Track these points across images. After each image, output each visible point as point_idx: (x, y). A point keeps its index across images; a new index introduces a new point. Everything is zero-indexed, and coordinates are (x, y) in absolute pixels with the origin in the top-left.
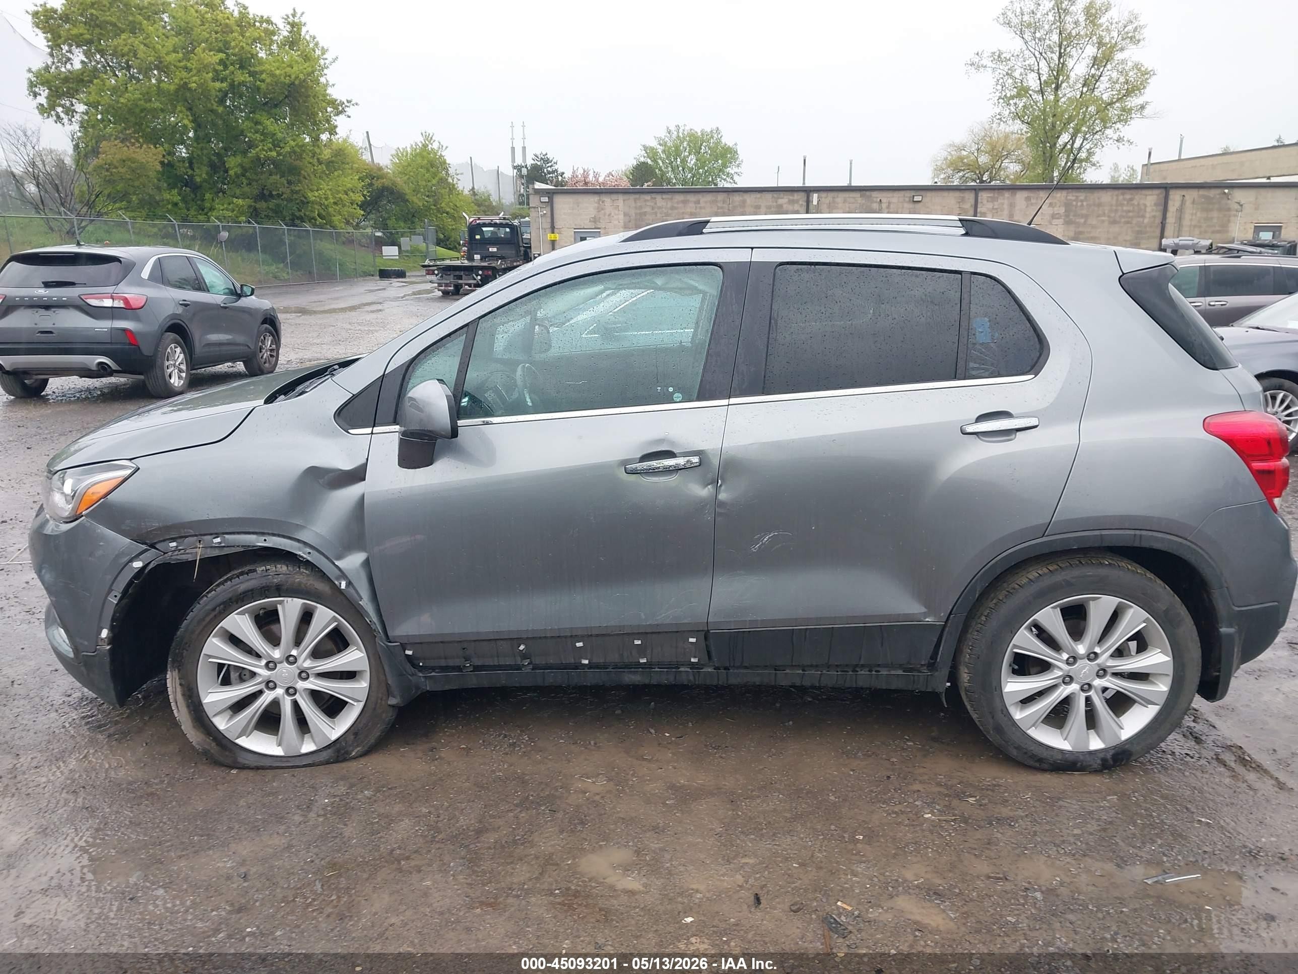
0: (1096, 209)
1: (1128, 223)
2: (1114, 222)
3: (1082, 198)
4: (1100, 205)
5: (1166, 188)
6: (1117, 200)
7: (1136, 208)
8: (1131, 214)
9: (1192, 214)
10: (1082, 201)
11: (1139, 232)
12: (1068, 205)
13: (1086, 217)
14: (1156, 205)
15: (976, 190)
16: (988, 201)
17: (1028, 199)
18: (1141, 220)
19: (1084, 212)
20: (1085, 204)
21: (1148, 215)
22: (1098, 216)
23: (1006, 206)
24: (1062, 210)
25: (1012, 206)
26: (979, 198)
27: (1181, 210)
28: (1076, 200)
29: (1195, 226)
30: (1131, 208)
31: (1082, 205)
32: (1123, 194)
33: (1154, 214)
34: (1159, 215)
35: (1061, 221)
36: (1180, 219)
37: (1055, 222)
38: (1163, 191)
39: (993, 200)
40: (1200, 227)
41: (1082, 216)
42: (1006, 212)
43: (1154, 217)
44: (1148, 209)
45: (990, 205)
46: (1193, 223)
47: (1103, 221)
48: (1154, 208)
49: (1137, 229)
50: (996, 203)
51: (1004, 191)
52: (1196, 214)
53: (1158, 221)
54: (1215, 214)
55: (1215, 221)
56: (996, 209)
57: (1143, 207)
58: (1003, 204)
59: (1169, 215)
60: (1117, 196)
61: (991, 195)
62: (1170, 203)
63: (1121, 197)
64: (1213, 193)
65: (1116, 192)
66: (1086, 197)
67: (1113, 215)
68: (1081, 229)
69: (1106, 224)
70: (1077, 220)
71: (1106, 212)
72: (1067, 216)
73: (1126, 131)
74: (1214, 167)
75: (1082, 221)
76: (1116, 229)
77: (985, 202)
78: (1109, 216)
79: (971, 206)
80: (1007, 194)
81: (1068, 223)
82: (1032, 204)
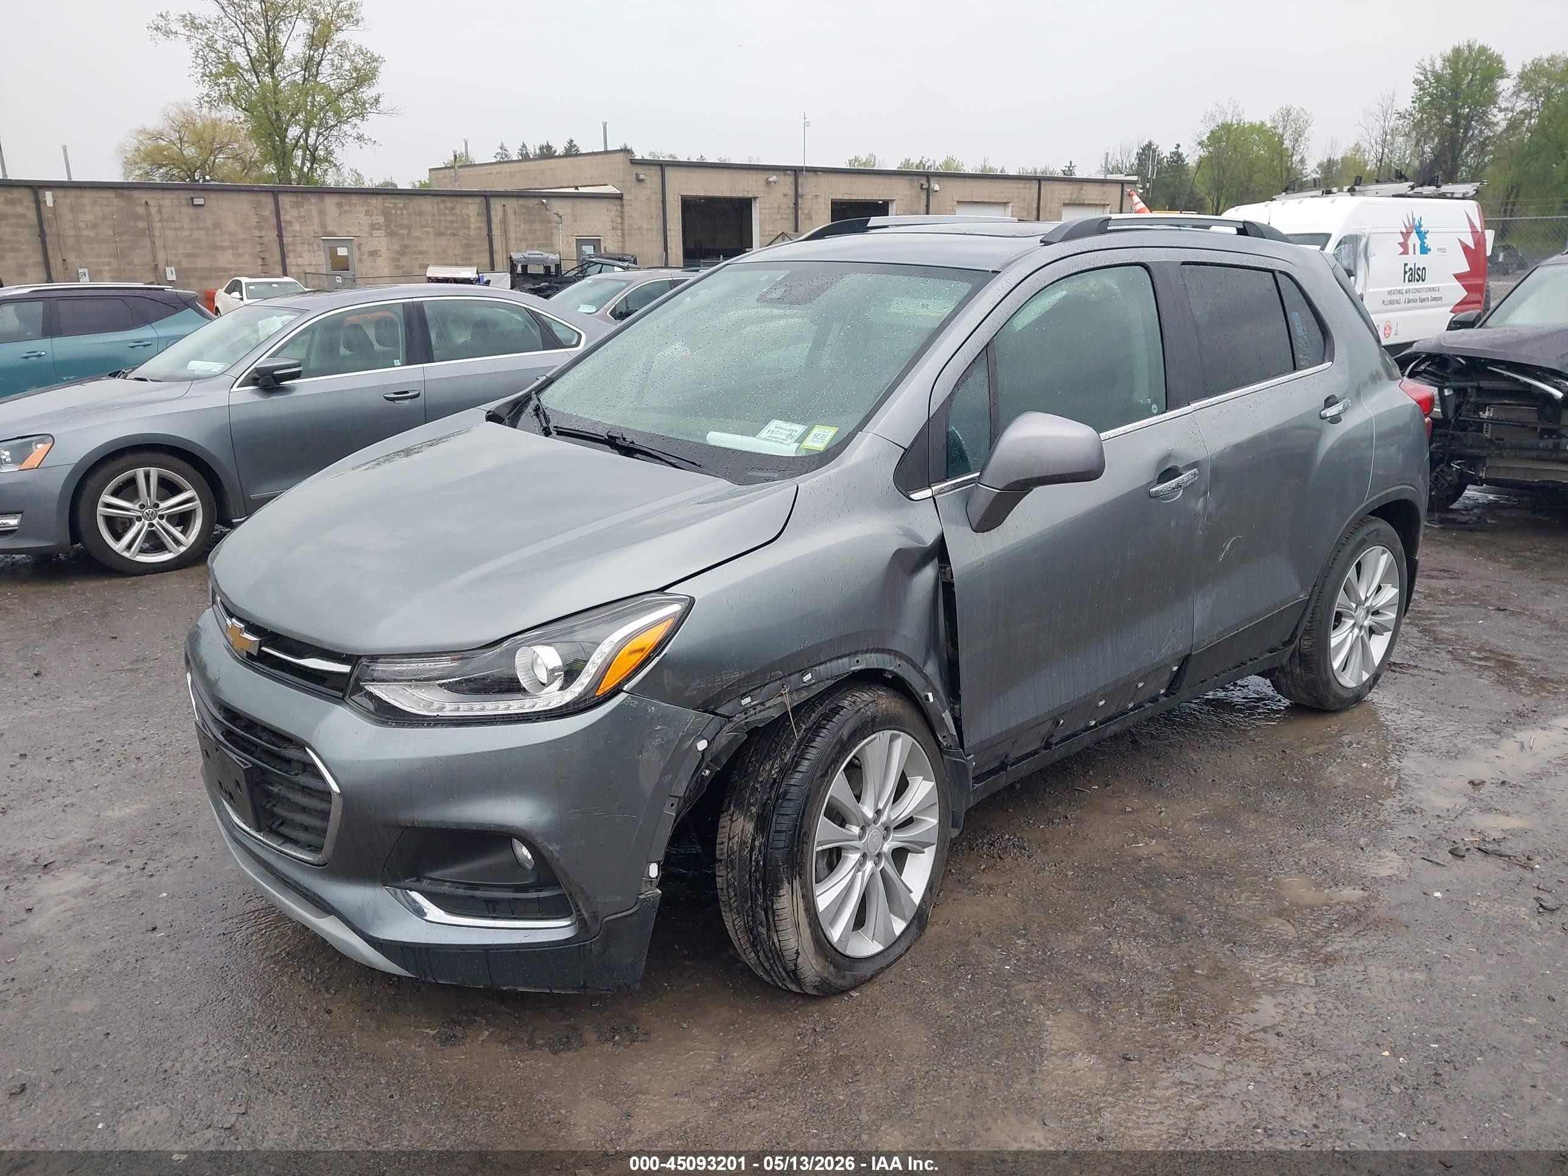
0: (418, 218)
1: (454, 235)
2: (440, 234)
3: (401, 205)
4: (421, 214)
5: (485, 196)
6: (438, 209)
7: (459, 218)
8: (455, 225)
9: (516, 226)
10: (401, 209)
11: (468, 246)
12: (386, 213)
13: (409, 227)
14: (478, 214)
15: (275, 193)
16: (291, 207)
17: (339, 205)
18: (467, 231)
19: (406, 222)
20: (405, 212)
21: (472, 226)
22: (423, 227)
23: (314, 214)
24: (381, 220)
25: (322, 213)
26: (280, 203)
27: (504, 221)
28: (395, 207)
29: (521, 239)
30: (455, 219)
31: (402, 214)
32: (443, 202)
33: (479, 225)
34: (484, 225)
35: (381, 233)
36: (505, 231)
37: (376, 233)
38: (483, 199)
39: (297, 205)
40: (526, 240)
41: (405, 227)
42: (316, 221)
43: (479, 228)
44: (473, 220)
45: (295, 212)
46: (519, 235)
47: (428, 233)
48: (478, 218)
49: (464, 242)
50: (301, 209)
51: (309, 195)
52: (519, 226)
53: (485, 232)
54: (537, 226)
55: (539, 233)
56: (304, 217)
57: (466, 217)
58: (310, 210)
59: (494, 226)
60: (438, 203)
61: (294, 199)
62: (493, 213)
63: (442, 206)
64: (532, 203)
65: (436, 200)
66: (404, 205)
67: (436, 225)
68: (406, 242)
69: (432, 236)
70: (400, 232)
71: (429, 222)
72: (388, 226)
73: (364, 127)
74: (512, 175)
75: (406, 232)
76: (443, 241)
77: (288, 207)
78: (433, 227)
79: (272, 212)
80: (314, 199)
81: (390, 234)
82: (345, 212)
